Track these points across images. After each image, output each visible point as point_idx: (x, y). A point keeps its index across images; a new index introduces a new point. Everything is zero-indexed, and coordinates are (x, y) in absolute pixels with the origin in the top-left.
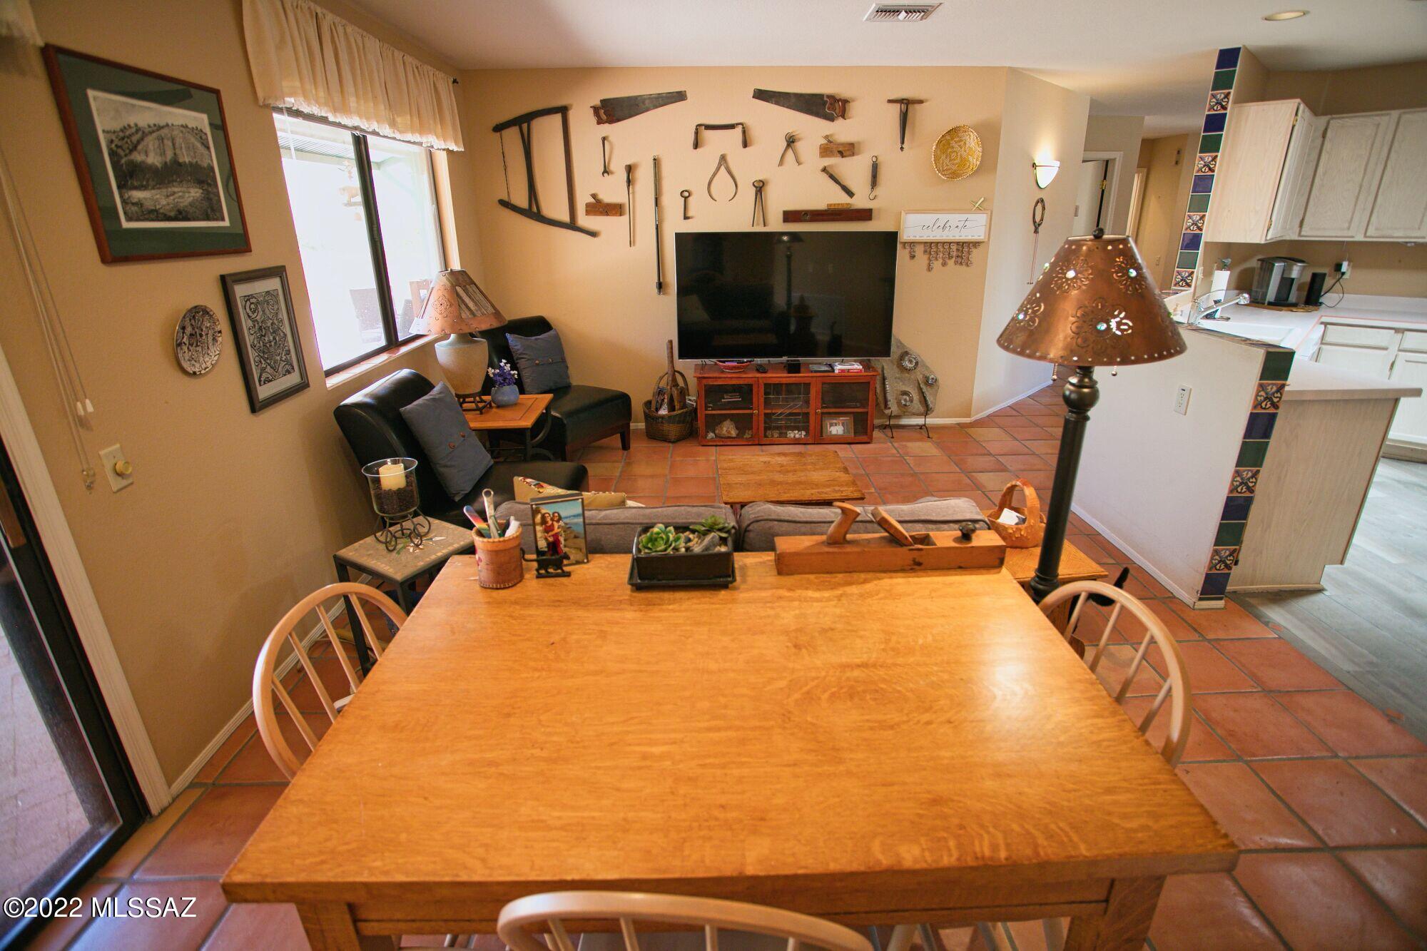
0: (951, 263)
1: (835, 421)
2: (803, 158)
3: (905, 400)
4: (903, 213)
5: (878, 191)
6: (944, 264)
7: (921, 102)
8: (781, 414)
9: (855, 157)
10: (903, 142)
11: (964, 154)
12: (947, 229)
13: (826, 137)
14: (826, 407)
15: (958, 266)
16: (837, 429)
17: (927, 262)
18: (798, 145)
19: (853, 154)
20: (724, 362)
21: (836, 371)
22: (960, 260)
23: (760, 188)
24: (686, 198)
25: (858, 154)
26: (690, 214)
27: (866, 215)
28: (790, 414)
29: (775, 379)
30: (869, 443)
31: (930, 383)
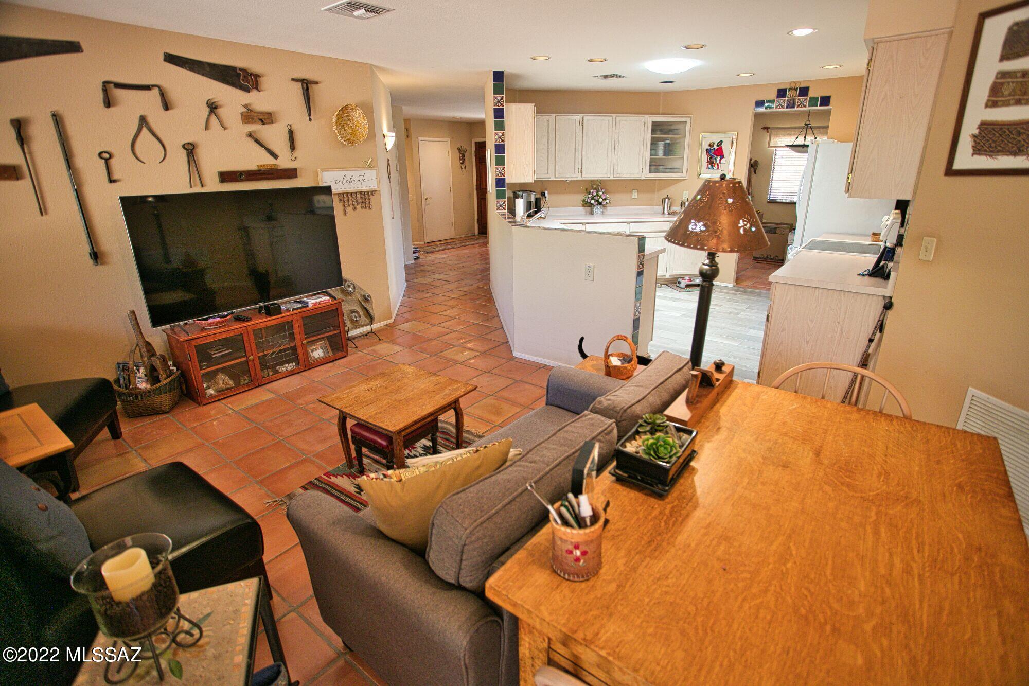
0: (359, 207)
1: (314, 347)
2: (227, 122)
3: (355, 317)
4: (319, 171)
5: (297, 153)
6: (355, 209)
7: (317, 83)
8: (273, 353)
9: (274, 125)
10: (310, 115)
11: (354, 126)
12: (353, 182)
13: (245, 106)
14: (308, 337)
15: (364, 210)
16: (318, 353)
17: (343, 208)
18: (220, 111)
19: (272, 122)
20: (206, 319)
21: (310, 306)
22: (364, 205)
23: (190, 150)
24: (106, 160)
25: (276, 122)
26: (116, 176)
27: (291, 173)
28: (281, 351)
29: (262, 324)
30: (345, 357)
31: (366, 299)
